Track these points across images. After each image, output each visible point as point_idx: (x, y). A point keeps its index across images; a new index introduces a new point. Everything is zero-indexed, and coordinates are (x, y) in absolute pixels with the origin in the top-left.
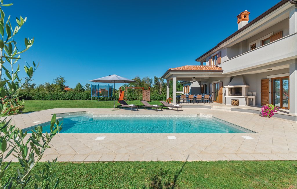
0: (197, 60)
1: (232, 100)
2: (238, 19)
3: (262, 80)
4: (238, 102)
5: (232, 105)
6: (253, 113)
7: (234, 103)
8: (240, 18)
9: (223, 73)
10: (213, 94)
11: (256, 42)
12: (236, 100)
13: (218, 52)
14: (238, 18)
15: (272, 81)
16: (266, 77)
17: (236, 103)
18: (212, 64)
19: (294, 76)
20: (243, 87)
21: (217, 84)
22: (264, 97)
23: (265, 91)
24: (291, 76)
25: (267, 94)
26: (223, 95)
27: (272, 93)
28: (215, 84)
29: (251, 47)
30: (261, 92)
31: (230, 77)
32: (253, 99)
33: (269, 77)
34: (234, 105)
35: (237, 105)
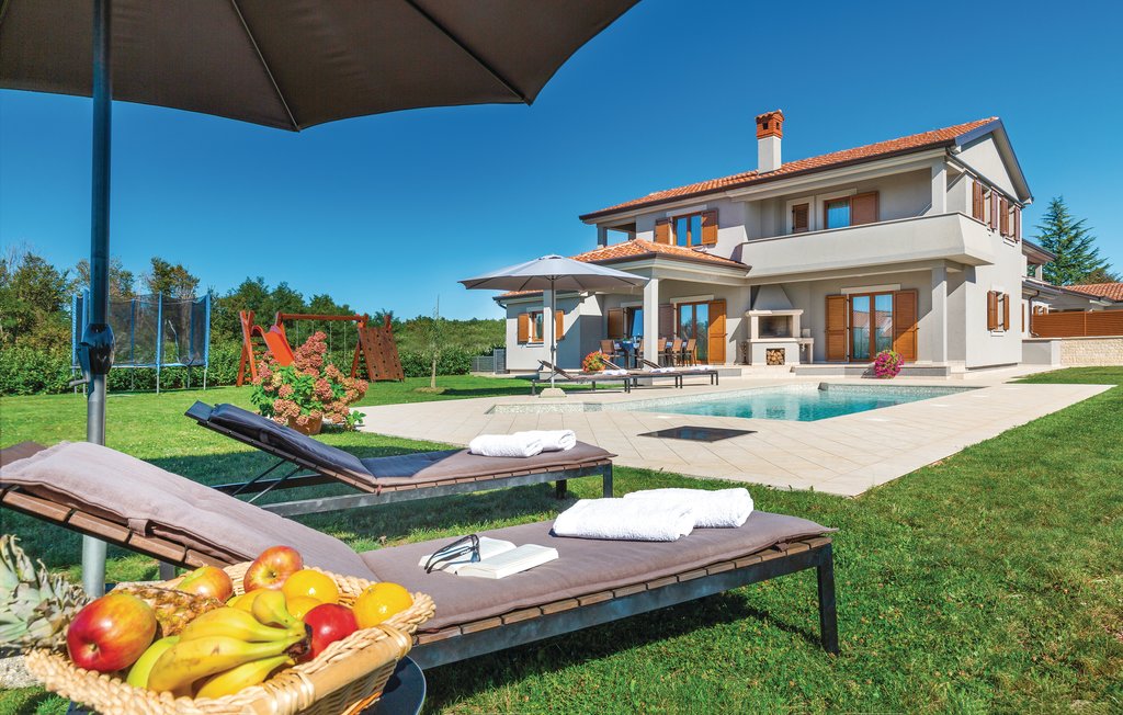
0: (584, 218)
1: (768, 349)
2: (760, 127)
3: (828, 298)
4: (783, 355)
5: (768, 364)
7: (774, 359)
8: (766, 127)
9: (749, 275)
10: (675, 336)
11: (810, 200)
12: (777, 350)
13: (704, 208)
14: (758, 123)
15: (851, 301)
16: (837, 292)
17: (777, 357)
18: (671, 243)
19: (940, 291)
20: (796, 314)
21: (694, 304)
22: (831, 338)
23: (836, 325)
24: (935, 292)
25: (842, 333)
26: (728, 338)
27: (851, 328)
28: (679, 305)
29: (793, 211)
30: (827, 328)
31: (752, 287)
32: (806, 346)
33: (846, 291)
34: (772, 363)
35: (780, 363)
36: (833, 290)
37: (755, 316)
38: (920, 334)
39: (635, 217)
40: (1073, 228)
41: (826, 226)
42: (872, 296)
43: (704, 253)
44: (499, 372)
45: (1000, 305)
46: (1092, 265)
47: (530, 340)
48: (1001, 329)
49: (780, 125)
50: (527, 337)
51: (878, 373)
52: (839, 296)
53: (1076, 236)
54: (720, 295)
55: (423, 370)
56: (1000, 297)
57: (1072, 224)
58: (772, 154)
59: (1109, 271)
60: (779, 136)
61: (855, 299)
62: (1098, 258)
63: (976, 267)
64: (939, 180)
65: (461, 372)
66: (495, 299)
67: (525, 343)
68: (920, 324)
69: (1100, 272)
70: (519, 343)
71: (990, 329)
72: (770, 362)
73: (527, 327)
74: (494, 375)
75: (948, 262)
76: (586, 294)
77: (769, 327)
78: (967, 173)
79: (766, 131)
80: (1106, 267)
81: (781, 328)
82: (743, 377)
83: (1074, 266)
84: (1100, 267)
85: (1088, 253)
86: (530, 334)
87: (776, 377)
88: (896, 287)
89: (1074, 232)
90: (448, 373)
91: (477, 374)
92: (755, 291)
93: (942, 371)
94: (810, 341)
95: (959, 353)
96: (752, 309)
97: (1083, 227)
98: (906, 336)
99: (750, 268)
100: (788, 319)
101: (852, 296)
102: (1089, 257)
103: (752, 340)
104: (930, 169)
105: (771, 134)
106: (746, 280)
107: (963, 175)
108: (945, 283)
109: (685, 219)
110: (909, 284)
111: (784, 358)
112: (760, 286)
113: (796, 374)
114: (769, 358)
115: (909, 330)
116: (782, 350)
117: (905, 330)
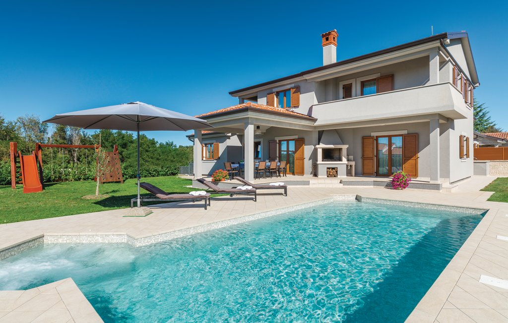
0: (231, 93)
1: (327, 168)
2: (324, 39)
3: (364, 138)
4: (337, 172)
5: (328, 177)
6: (372, 187)
7: (331, 173)
8: (327, 39)
9: (317, 124)
10: (278, 158)
11: (352, 81)
12: (333, 169)
13: (293, 85)
14: (323, 37)
15: (377, 140)
16: (368, 135)
17: (332, 173)
18: (275, 105)
19: (435, 134)
20: (345, 147)
21: (288, 141)
22: (366, 162)
23: (369, 153)
24: (431, 135)
25: (372, 159)
26: (305, 160)
27: (377, 156)
28: (280, 141)
29: (343, 88)
30: (363, 155)
31: (319, 131)
32: (351, 166)
33: (374, 134)
34: (330, 176)
35: (335, 176)
36: (367, 134)
37: (320, 148)
38: (420, 160)
39: (257, 92)
40: (478, 108)
41: (362, 94)
42: (390, 137)
43: (292, 112)
44: (191, 175)
45: (465, 142)
46: (487, 124)
47: (205, 159)
48: (465, 157)
49: (336, 39)
51: (394, 185)
52: (370, 137)
53: (480, 111)
54: (301, 136)
56: (465, 139)
57: (478, 106)
58: (330, 54)
59: (496, 127)
60: (335, 45)
61: (379, 138)
62: (490, 121)
63: (455, 120)
64: (435, 63)
65: (173, 174)
66: (187, 136)
68: (420, 155)
69: (492, 127)
71: (461, 158)
72: (329, 175)
74: (188, 176)
75: (440, 116)
76: (230, 134)
77: (328, 155)
78: (450, 60)
79: (328, 42)
80: (494, 125)
81: (336, 155)
82: (311, 186)
83: (479, 125)
84: (491, 125)
85: (485, 118)
86: (205, 156)
87: (331, 186)
88: (405, 132)
89: (479, 109)
92: (321, 133)
93: (437, 187)
94: (353, 163)
95: (446, 174)
96: (319, 144)
97: (483, 107)
98: (411, 162)
99: (316, 120)
100: (340, 150)
101: (377, 137)
102: (486, 121)
103: (318, 163)
104: (429, 56)
105: (330, 43)
106: (315, 127)
107: (448, 62)
108: (438, 129)
109: (283, 93)
110: (412, 131)
111: (337, 174)
112: (323, 131)
113: (343, 185)
114: (328, 173)
115: (413, 158)
116: (336, 169)
117: (410, 158)
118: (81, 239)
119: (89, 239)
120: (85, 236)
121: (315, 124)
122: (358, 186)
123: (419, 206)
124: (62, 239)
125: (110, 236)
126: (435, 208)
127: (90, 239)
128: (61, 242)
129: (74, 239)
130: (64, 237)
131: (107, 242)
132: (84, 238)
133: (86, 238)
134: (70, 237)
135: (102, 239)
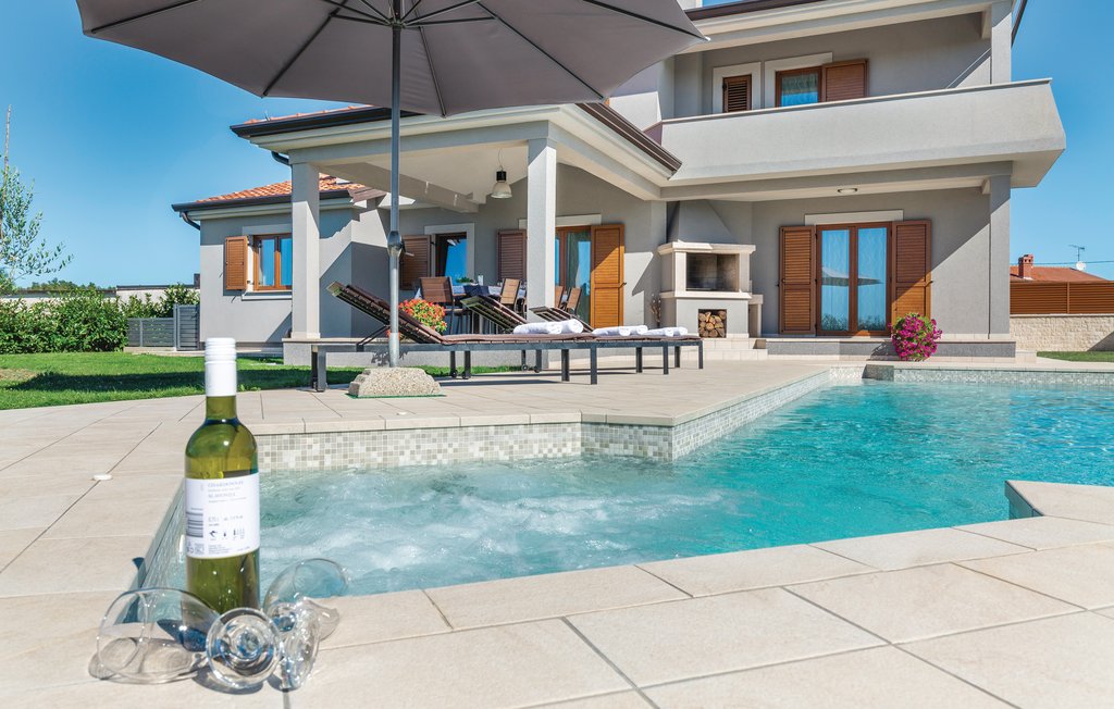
1: (699, 311)
3: (783, 231)
4: (724, 321)
7: (710, 327)
11: (753, 69)
12: (715, 312)
15: (818, 237)
16: (799, 221)
17: (713, 325)
20: (744, 251)
22: (789, 296)
23: (795, 273)
24: (995, 216)
25: (806, 287)
26: (627, 290)
27: (819, 281)
29: (724, 87)
30: (780, 277)
31: (668, 203)
33: (812, 220)
34: (706, 333)
35: (719, 336)
36: (791, 218)
37: (681, 250)
38: (934, 291)
41: (778, 103)
42: (854, 229)
44: (184, 347)
47: (250, 288)
50: (244, 282)
52: (802, 228)
54: (615, 215)
55: (18, 339)
61: (825, 233)
64: (1005, 30)
65: (105, 346)
66: (176, 208)
67: (240, 292)
68: (935, 274)
70: (227, 292)
72: (704, 332)
73: (244, 264)
74: (174, 352)
76: (364, 204)
77: (705, 273)
86: (250, 276)
88: (895, 215)
90: (76, 348)
91: (137, 351)
92: (673, 210)
94: (759, 300)
96: (670, 241)
98: (913, 293)
99: (678, 165)
100: (732, 259)
101: (821, 229)
103: (674, 295)
110: (916, 211)
111: (725, 328)
112: (678, 202)
113: (769, 353)
114: (703, 325)
115: (916, 285)
116: (722, 313)
117: (910, 284)
118: (390, 448)
119: (427, 446)
120: (407, 435)
121: (673, 178)
122: (804, 357)
123: (1060, 380)
124: (298, 453)
125: (516, 431)
126: (1102, 382)
127: (433, 447)
128: (292, 465)
129: (359, 448)
130: (309, 440)
131: (503, 457)
132: (402, 442)
133: (413, 444)
134: (340, 439)
135: (481, 444)
